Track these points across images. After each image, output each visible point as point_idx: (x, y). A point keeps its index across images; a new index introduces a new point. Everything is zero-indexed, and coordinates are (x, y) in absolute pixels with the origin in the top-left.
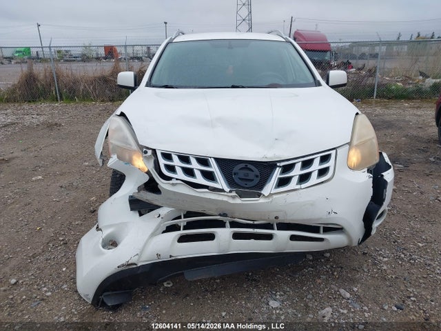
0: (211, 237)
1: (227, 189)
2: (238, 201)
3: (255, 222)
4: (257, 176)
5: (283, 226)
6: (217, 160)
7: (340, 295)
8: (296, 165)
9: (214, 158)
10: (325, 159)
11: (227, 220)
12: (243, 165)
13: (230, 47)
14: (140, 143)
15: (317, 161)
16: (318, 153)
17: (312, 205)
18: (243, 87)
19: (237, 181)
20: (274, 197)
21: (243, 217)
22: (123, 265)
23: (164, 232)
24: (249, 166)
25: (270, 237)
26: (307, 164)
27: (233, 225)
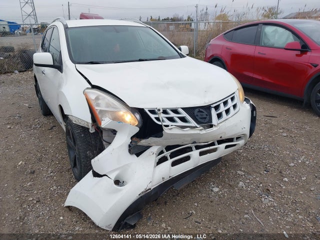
0: (188, 158)
1: (198, 126)
2: (204, 132)
3: (209, 143)
4: (207, 115)
5: (220, 142)
6: (184, 109)
7: (239, 174)
8: (221, 105)
9: (182, 108)
10: (232, 99)
11: (193, 146)
12: (197, 110)
13: (117, 31)
14: (130, 106)
15: (230, 101)
16: (229, 96)
17: (236, 126)
18: (146, 60)
19: (199, 120)
20: (220, 125)
21: (204, 142)
22: (143, 192)
23: (157, 165)
24: (201, 110)
25: (215, 150)
26: (225, 103)
27: (197, 148)
